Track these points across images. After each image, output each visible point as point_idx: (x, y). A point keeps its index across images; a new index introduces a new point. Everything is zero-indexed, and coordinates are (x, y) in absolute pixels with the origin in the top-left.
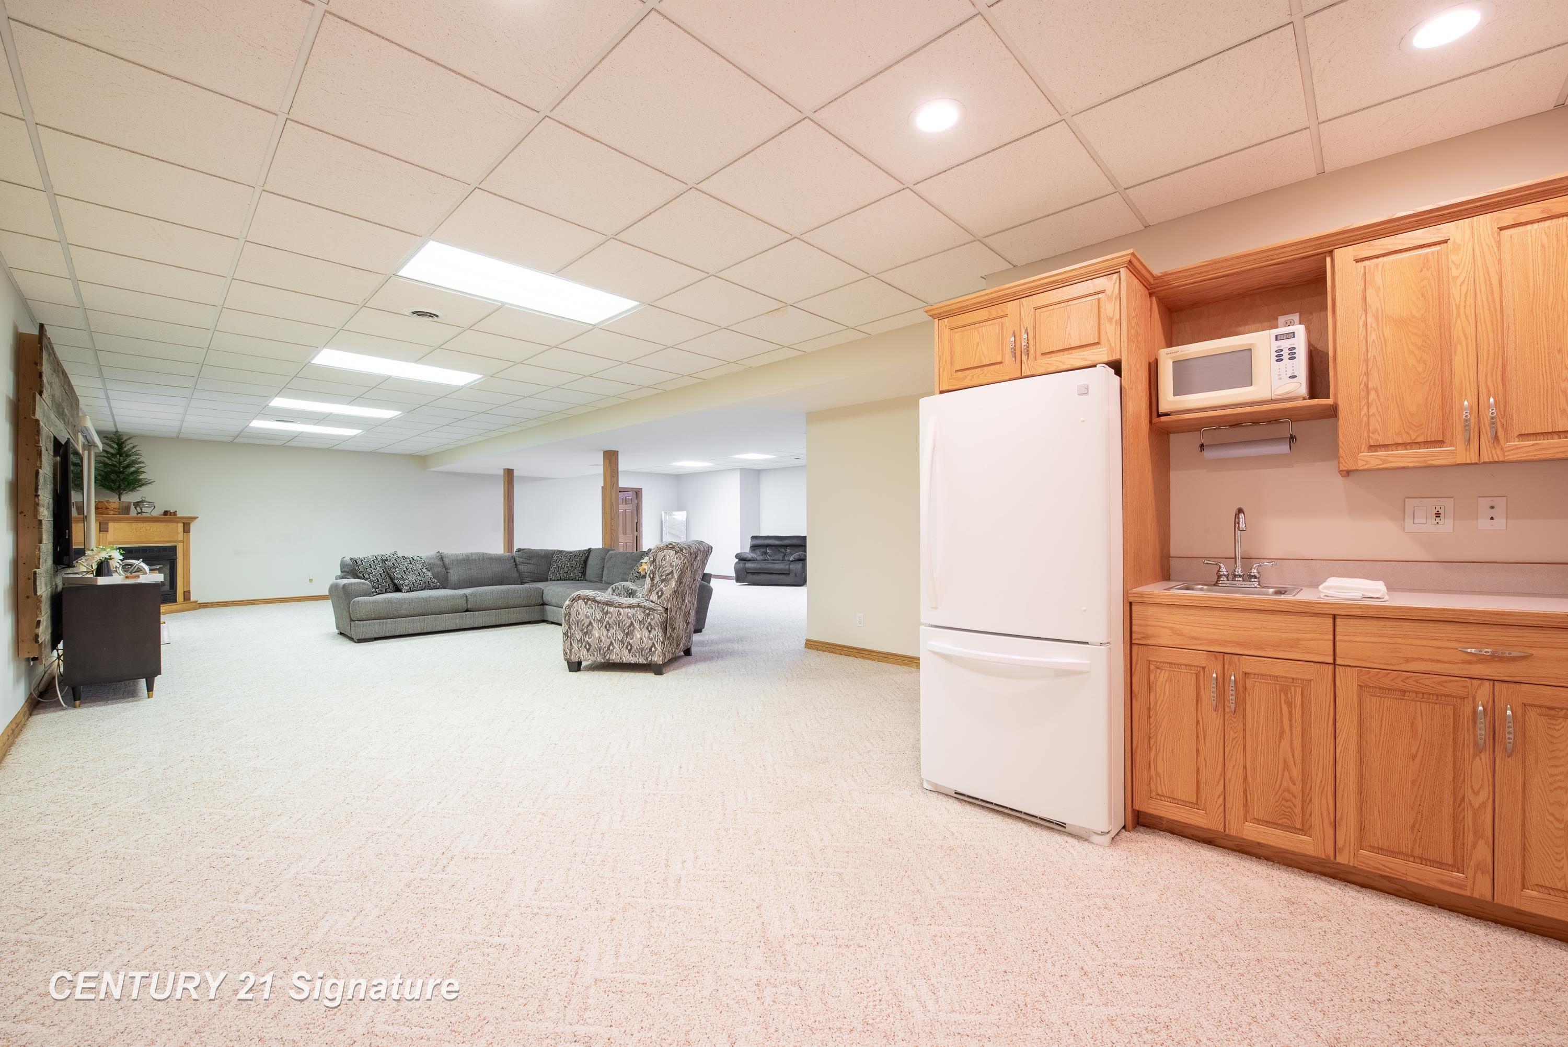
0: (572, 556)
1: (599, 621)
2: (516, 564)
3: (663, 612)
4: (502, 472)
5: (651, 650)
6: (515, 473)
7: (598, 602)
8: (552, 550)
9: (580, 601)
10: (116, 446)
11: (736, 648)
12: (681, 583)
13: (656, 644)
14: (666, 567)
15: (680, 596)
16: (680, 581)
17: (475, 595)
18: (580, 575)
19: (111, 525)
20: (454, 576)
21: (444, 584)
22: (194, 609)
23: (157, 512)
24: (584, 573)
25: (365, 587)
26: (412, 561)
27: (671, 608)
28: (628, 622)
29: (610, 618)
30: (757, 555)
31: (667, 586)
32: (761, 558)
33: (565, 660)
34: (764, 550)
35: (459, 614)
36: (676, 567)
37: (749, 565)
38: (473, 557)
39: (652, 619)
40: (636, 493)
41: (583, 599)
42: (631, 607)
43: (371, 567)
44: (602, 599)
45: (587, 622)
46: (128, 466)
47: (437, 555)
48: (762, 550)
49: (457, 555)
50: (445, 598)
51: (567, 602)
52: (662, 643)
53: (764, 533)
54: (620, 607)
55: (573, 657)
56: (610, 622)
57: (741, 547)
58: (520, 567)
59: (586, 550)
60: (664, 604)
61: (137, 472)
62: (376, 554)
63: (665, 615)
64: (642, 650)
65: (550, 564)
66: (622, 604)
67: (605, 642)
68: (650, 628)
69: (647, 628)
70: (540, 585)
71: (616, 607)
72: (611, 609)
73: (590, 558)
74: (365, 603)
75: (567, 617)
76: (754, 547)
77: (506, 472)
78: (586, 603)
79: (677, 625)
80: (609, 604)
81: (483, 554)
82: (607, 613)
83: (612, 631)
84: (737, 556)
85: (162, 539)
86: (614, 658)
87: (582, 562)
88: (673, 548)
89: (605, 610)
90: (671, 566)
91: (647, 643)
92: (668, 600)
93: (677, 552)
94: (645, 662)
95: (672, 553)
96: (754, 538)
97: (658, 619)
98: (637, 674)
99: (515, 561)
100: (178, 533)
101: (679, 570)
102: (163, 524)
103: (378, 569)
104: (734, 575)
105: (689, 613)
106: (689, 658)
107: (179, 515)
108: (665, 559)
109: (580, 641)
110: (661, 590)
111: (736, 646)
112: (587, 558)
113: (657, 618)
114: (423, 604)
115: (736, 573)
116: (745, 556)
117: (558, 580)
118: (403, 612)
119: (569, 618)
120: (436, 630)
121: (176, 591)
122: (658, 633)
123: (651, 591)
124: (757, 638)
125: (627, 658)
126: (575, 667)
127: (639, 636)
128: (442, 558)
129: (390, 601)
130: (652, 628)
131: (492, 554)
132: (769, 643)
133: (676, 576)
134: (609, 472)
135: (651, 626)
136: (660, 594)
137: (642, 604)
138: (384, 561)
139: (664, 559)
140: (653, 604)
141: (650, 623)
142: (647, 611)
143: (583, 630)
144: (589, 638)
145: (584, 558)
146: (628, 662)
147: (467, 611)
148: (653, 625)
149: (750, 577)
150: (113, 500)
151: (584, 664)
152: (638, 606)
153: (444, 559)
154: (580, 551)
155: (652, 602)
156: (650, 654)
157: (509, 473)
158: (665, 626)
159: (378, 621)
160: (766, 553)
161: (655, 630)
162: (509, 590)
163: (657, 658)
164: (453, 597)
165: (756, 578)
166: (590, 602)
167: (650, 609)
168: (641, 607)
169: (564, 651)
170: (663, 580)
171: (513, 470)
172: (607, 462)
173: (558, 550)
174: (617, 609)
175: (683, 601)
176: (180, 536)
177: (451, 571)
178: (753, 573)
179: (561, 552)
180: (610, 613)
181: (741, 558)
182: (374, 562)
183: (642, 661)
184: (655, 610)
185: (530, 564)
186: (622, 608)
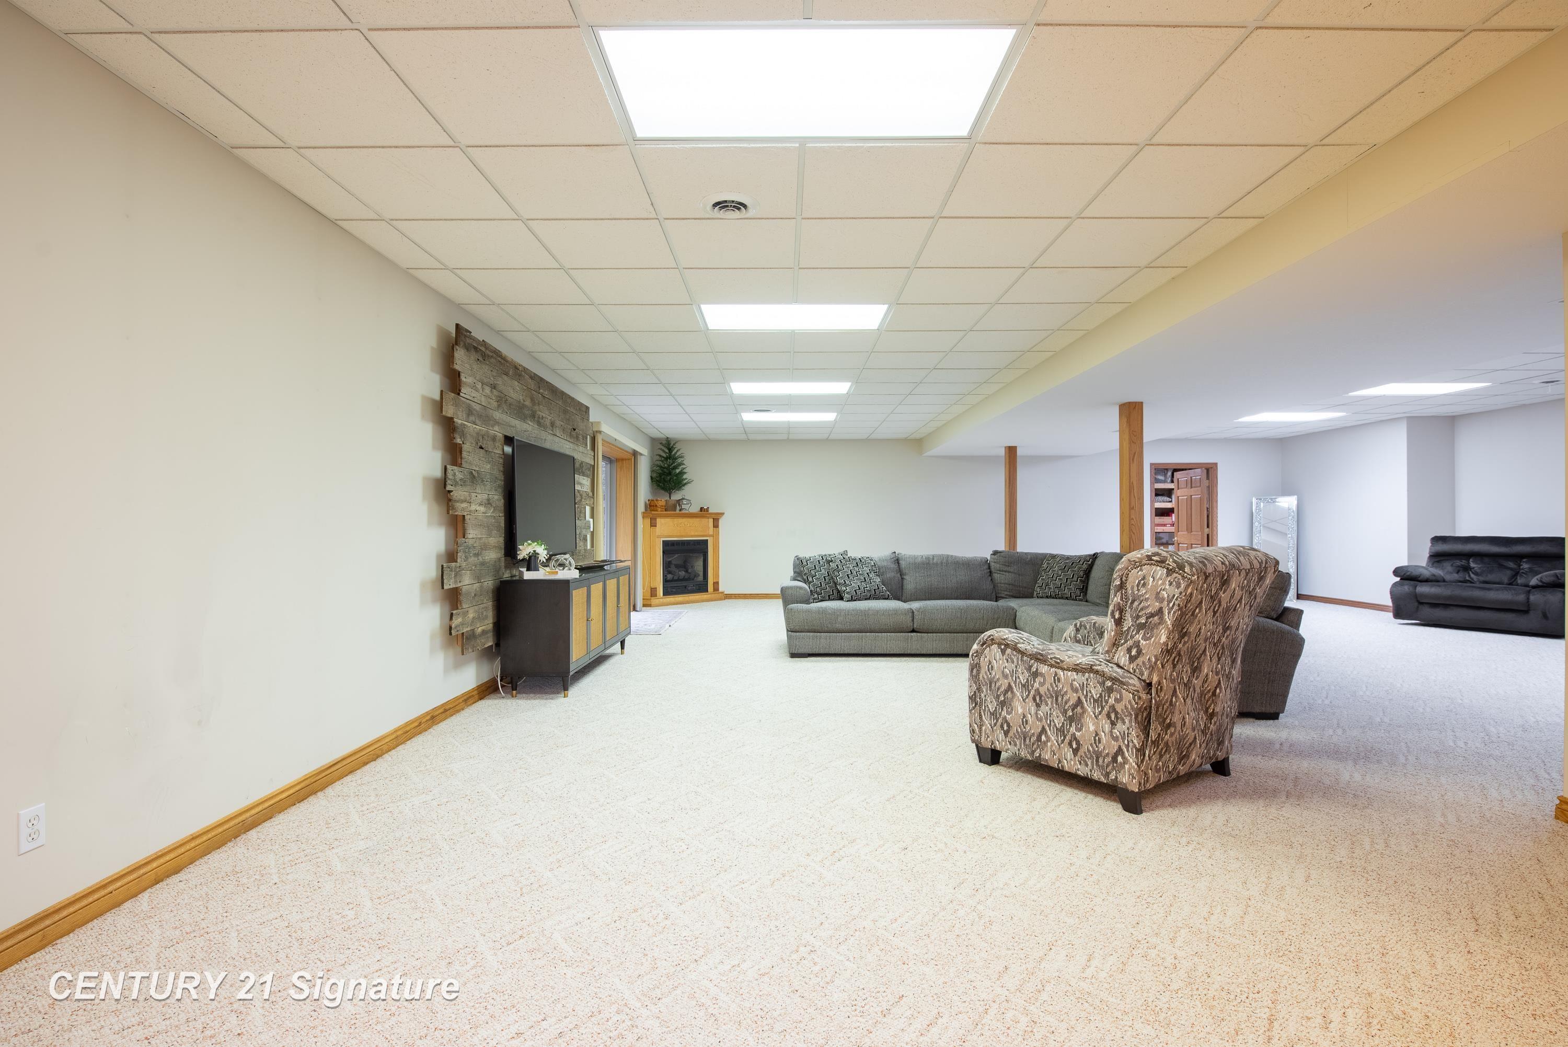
0: (1069, 563)
1: (1023, 686)
2: (990, 572)
3: (1140, 689)
4: (1002, 452)
5: (1114, 759)
6: (1019, 452)
7: (1023, 653)
8: (1043, 554)
9: (995, 647)
10: (667, 451)
11: (1346, 776)
12: (1183, 635)
13: (1125, 750)
14: (1147, 600)
15: (1185, 659)
16: (1180, 629)
17: (922, 611)
18: (1078, 592)
19: (658, 520)
20: (911, 583)
21: (898, 594)
22: (721, 599)
23: (694, 509)
24: (1084, 590)
25: (802, 592)
26: (859, 562)
27: (1159, 683)
28: (1073, 698)
29: (1042, 684)
30: (1445, 571)
31: (1149, 639)
32: (1456, 576)
33: (973, 741)
34: (1464, 562)
35: (904, 634)
36: (1169, 602)
37: (1423, 589)
38: (935, 561)
39: (1116, 700)
40: (1208, 470)
41: (999, 644)
42: (1077, 669)
43: (815, 568)
44: (1028, 647)
45: (1004, 683)
46: (675, 468)
47: (892, 556)
48: (1458, 563)
49: (915, 557)
50: (885, 612)
51: (975, 647)
52: (1138, 750)
53: (1464, 531)
54: (1058, 668)
55: (983, 739)
56: (1042, 693)
57: (1410, 556)
58: (996, 576)
59: (1090, 555)
60: (1143, 675)
61: (682, 473)
62: (823, 554)
63: (1144, 696)
64: (1098, 755)
65: (1037, 574)
66: (1062, 661)
67: (1034, 727)
68: (1113, 716)
69: (1109, 716)
70: (1014, 603)
71: (1052, 666)
72: (1044, 669)
73: (1095, 567)
74: (799, 611)
75: (975, 671)
76: (1437, 557)
77: (1007, 450)
78: (1003, 652)
79: (1177, 718)
80: (1040, 658)
81: (948, 556)
82: (1036, 674)
83: (1045, 708)
84: (1396, 572)
85: (696, 534)
86: (1048, 756)
87: (1082, 574)
88: (1163, 561)
89: (1034, 669)
90: (1158, 597)
91: (1108, 746)
92: (1152, 668)
93: (1170, 572)
94: (1103, 780)
95: (1160, 572)
96: (1437, 540)
97: (1130, 702)
98: (1090, 796)
99: (989, 568)
100: (709, 528)
101: (1176, 608)
102: (698, 519)
103: (823, 571)
104: (1389, 602)
105: (1214, 694)
106: (1220, 780)
107: (711, 511)
108: (1144, 585)
109: (993, 714)
110: (1137, 645)
111: (1349, 773)
112: (1091, 567)
113: (1126, 700)
114: (860, 618)
115: (1393, 601)
116: (1415, 573)
117: (1047, 597)
118: (838, 626)
119: (978, 672)
120: (876, 653)
121: (707, 581)
122: (1128, 728)
123: (1115, 644)
124: (1412, 758)
125: (1071, 764)
126: (991, 757)
127: (1092, 728)
128: (897, 561)
129: (824, 611)
130: (1117, 718)
131: (959, 557)
132: (1443, 780)
133: (1169, 620)
134: (1126, 437)
135: (1116, 713)
136: (1134, 652)
137: (1099, 668)
138: (829, 562)
139: (1143, 583)
140: (1119, 670)
141: (1113, 708)
142: (1109, 684)
143: (998, 697)
144: (1008, 713)
145: (1085, 566)
146: (1073, 771)
147: (913, 631)
148: (1120, 711)
149: (1426, 611)
150: (662, 500)
151: (1004, 755)
152: (1090, 669)
153: (901, 562)
154: (1080, 557)
155: (1118, 666)
156: (1114, 768)
157: (1011, 452)
158: (1144, 719)
159: (812, 634)
160: (1467, 569)
161: (1124, 723)
162: (968, 607)
163: (1128, 778)
164: (896, 612)
165: (1439, 613)
166: (1009, 651)
167: (1114, 680)
168: (1097, 672)
169: (970, 726)
170: (1141, 627)
171: (1016, 447)
172: (1125, 420)
173: (1050, 554)
174: (1053, 670)
175: (1196, 670)
176: (711, 530)
177: (906, 577)
178: (1434, 605)
179: (1053, 557)
180: (1042, 675)
181: (1405, 576)
182: (819, 563)
183: (1097, 775)
184: (1122, 683)
185: (1009, 572)
186: (1063, 669)
